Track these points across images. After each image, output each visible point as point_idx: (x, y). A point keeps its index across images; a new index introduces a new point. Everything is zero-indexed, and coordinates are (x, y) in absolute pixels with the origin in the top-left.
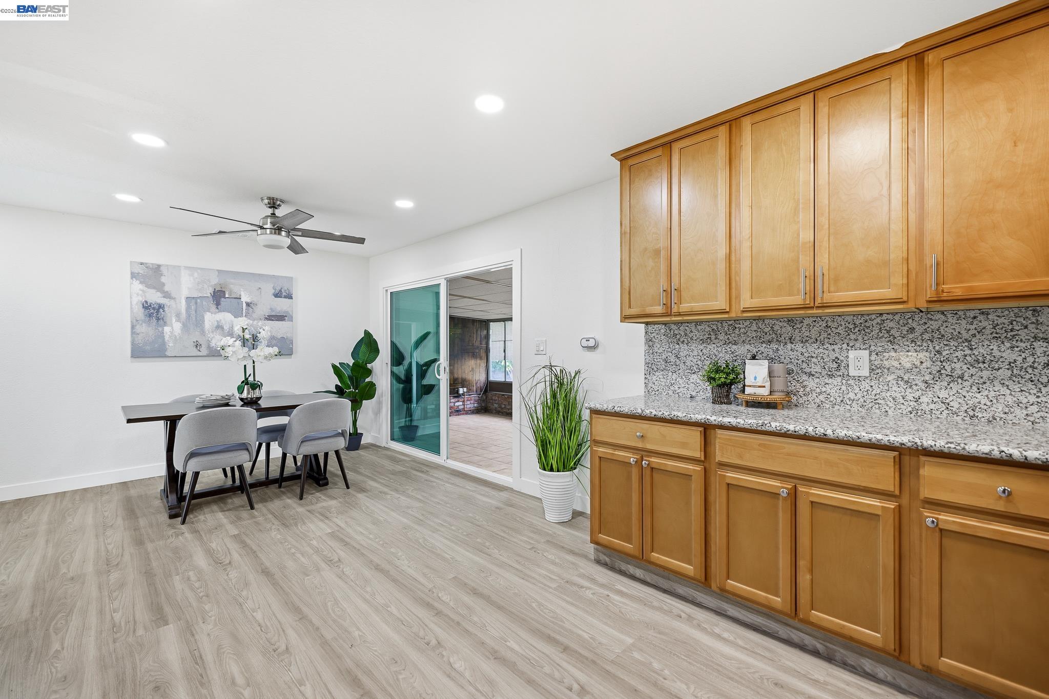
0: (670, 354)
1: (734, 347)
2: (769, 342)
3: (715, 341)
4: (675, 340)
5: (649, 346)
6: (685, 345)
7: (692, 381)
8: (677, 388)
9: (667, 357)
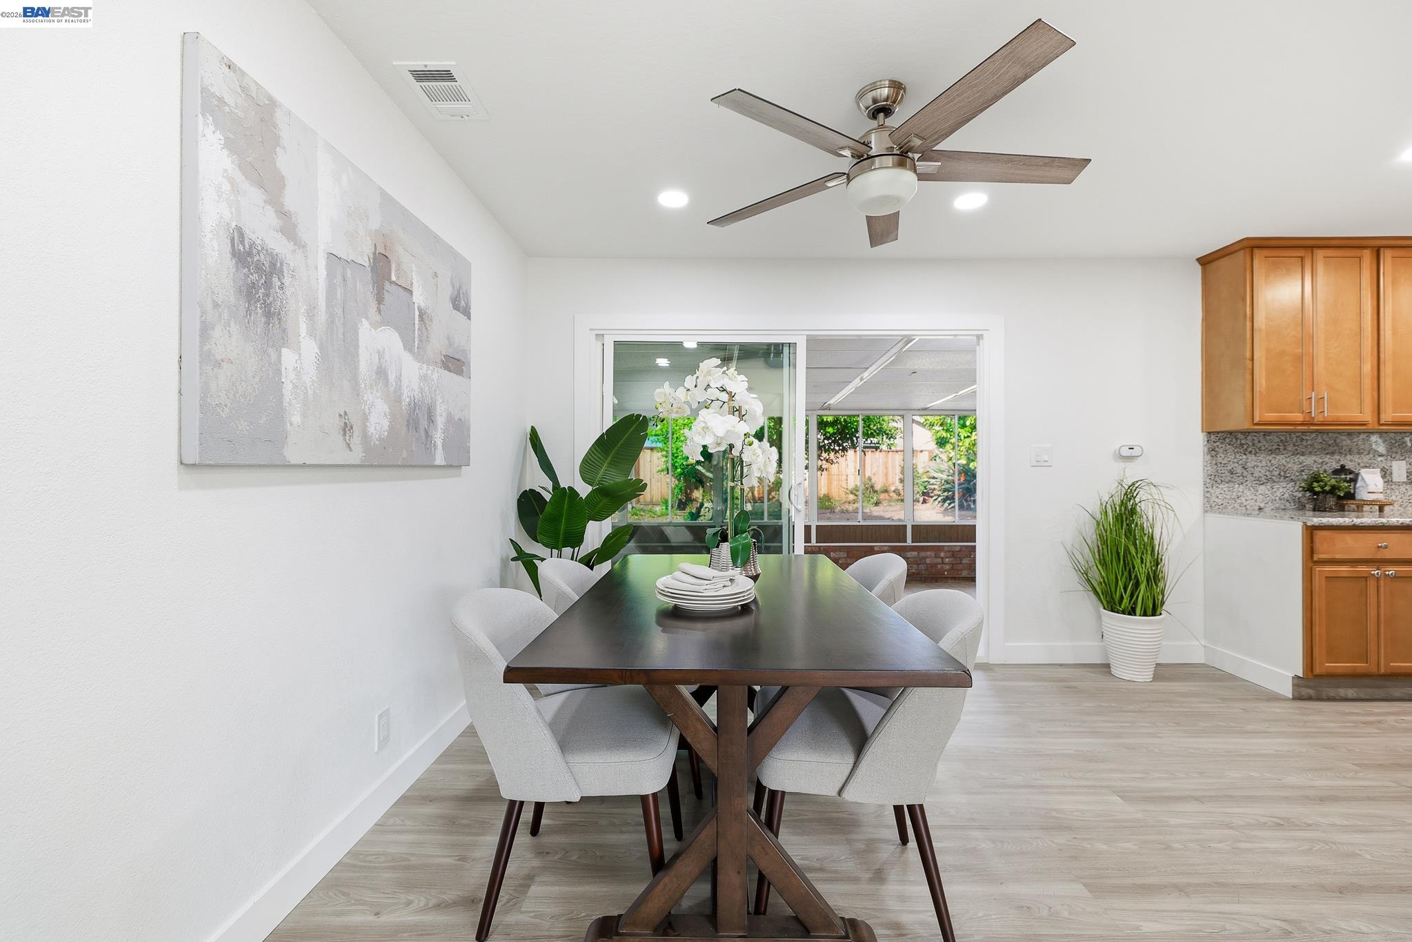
0: (1237, 465)
1: (1302, 458)
2: (1332, 453)
3: (1283, 452)
4: (1242, 451)
5: (1212, 456)
6: (1253, 456)
7: (1260, 492)
8: (1244, 501)
9: (1233, 468)
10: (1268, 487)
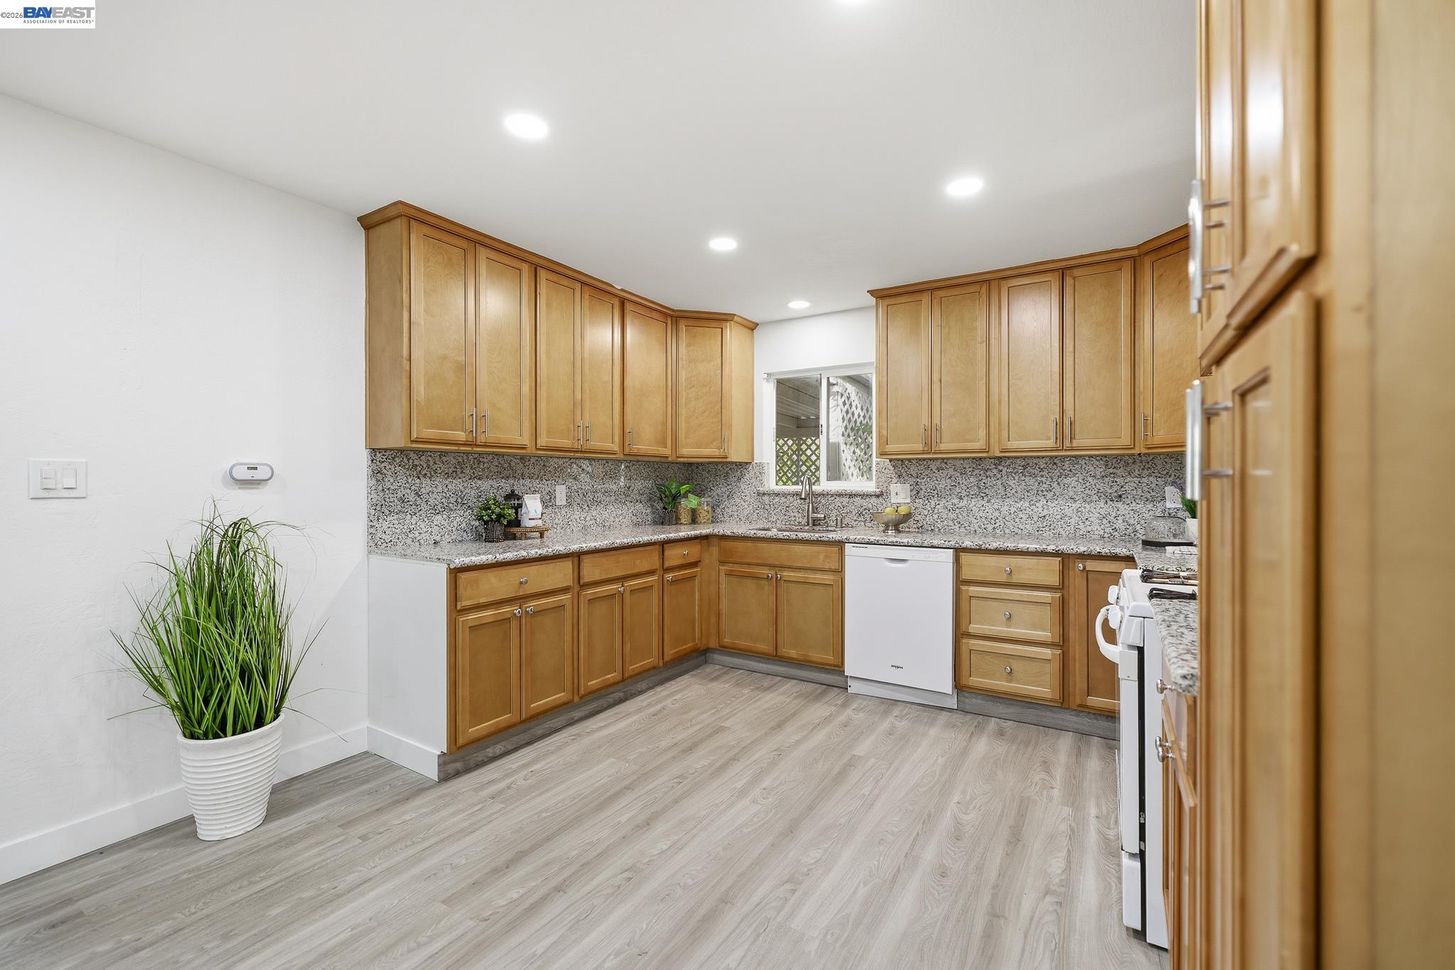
0: (409, 491)
1: (479, 482)
2: (507, 477)
3: (460, 476)
4: (415, 474)
5: (378, 481)
6: (428, 480)
7: (435, 523)
8: (417, 535)
9: (404, 495)
10: (444, 516)
